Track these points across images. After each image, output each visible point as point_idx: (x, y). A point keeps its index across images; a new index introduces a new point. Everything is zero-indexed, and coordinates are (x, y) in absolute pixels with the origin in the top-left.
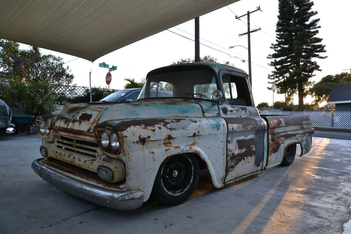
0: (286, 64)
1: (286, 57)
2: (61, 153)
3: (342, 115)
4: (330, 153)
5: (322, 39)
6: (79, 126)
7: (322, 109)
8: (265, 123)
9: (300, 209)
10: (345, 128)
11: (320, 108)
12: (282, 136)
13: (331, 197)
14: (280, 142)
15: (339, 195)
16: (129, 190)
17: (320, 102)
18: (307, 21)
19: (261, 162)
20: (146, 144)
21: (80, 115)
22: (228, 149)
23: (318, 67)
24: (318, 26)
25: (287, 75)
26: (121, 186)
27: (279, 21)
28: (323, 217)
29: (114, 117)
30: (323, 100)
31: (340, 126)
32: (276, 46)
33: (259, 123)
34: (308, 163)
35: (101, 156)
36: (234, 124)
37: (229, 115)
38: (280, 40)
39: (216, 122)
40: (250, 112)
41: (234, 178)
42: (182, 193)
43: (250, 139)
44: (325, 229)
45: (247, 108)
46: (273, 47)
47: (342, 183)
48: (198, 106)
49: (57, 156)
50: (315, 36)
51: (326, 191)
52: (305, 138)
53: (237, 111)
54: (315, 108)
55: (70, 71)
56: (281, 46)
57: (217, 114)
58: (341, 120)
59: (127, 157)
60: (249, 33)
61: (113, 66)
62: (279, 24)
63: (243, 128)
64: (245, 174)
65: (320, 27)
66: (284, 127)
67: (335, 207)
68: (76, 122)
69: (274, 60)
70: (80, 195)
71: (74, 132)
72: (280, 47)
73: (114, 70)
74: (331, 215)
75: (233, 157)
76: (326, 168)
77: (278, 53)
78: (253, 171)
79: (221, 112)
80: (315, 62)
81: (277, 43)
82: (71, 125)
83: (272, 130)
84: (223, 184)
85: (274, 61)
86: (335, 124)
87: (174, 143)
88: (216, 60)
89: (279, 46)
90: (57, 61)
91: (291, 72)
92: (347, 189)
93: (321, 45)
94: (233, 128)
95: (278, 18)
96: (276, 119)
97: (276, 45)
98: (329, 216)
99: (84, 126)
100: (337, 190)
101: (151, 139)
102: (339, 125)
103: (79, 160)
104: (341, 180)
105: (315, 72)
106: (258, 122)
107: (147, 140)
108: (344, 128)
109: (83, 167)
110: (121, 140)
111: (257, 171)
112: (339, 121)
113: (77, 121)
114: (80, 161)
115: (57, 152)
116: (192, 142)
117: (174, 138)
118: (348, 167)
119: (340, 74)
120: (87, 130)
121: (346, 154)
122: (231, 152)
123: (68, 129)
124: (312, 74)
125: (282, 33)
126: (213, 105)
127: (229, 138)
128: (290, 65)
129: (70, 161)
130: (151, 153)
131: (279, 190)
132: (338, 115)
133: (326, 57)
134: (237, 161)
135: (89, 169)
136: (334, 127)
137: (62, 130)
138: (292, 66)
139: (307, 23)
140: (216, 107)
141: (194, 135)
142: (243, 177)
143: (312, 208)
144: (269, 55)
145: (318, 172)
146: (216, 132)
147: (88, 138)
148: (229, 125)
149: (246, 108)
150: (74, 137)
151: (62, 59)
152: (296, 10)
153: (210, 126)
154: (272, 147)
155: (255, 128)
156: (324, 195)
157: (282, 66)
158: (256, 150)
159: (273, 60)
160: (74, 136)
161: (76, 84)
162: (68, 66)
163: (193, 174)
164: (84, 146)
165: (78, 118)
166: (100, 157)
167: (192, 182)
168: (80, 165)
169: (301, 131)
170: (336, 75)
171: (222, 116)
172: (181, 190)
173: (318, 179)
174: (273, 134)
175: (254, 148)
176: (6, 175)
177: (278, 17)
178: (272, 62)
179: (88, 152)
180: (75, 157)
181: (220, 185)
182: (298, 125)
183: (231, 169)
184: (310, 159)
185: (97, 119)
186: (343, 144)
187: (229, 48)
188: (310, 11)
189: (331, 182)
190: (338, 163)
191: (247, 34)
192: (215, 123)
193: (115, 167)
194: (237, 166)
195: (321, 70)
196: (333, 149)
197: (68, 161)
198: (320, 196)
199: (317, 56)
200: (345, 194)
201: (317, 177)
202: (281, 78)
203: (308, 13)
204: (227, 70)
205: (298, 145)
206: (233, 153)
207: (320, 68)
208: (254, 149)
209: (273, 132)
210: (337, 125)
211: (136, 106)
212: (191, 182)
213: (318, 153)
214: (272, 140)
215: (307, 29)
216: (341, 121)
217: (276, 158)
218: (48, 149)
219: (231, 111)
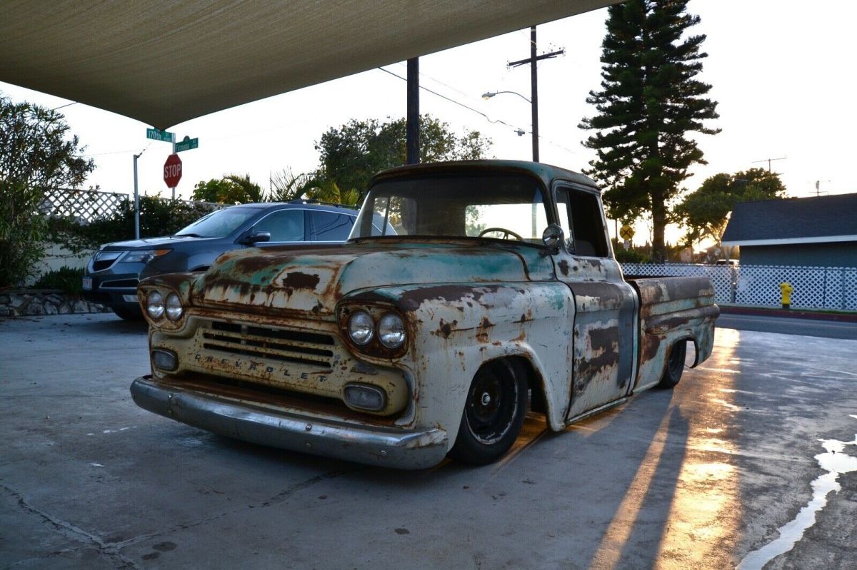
0: (625, 145)
1: (624, 127)
2: (223, 360)
3: (755, 275)
4: (746, 361)
5: (710, 87)
6: (288, 301)
7: (702, 257)
8: (634, 292)
9: (727, 463)
10: (761, 306)
11: (696, 256)
12: (664, 323)
13: (774, 442)
14: (660, 336)
15: (790, 438)
16: (420, 428)
17: (697, 240)
18: (677, 37)
19: (627, 378)
20: (450, 336)
21: (284, 276)
22: (575, 349)
23: (701, 154)
24: (700, 52)
25: (628, 172)
26: (399, 423)
27: (609, 33)
28: (772, 473)
29: (370, 282)
30: (703, 234)
31: (751, 302)
32: (601, 99)
33: (625, 294)
34: (708, 382)
35: (345, 363)
36: (584, 296)
37: (572, 278)
38: (611, 84)
39: (556, 292)
40: (606, 270)
41: (582, 411)
42: (498, 439)
43: (610, 328)
44: (782, 491)
45: (601, 261)
46: (594, 100)
47: (787, 419)
48: (516, 257)
49: (214, 368)
50: (692, 79)
51: (762, 433)
52: (703, 327)
53: (584, 267)
54: (684, 256)
55: (82, 150)
56: (613, 97)
57: (550, 274)
58: (752, 287)
59: (420, 362)
60: (534, 60)
61: (187, 138)
62: (608, 43)
63: (600, 304)
64: (599, 403)
65: (704, 55)
66: (667, 302)
67: (787, 458)
68: (275, 292)
69: (597, 134)
70: (308, 444)
71: (271, 314)
72: (611, 100)
73: (190, 148)
74: (786, 470)
75: (584, 365)
76: (749, 391)
77: (605, 116)
78: (614, 398)
79: (558, 269)
80: (694, 141)
81: (603, 90)
82: (260, 299)
83: (647, 308)
84: (563, 424)
85: (595, 137)
86: (738, 296)
87: (493, 336)
88: (446, 126)
89: (608, 98)
90: (48, 123)
91: (635, 165)
92: (801, 428)
93: (708, 101)
94: (584, 305)
95: (607, 27)
96: (653, 284)
97: (601, 94)
98: (783, 472)
99: (302, 301)
100: (782, 430)
101: (459, 326)
102: (748, 299)
103: (286, 374)
104: (784, 413)
105: (693, 167)
106: (623, 292)
107: (452, 329)
108: (759, 306)
109: (299, 388)
110: (412, 329)
111: (619, 398)
112: (749, 289)
113: (278, 289)
114: (289, 375)
115: (210, 359)
116: (518, 334)
117: (492, 325)
118: (791, 388)
119: (747, 172)
120: (311, 308)
121: (781, 364)
122: (580, 355)
123: (254, 305)
124: (685, 171)
125: (615, 65)
126: (543, 256)
127: (577, 326)
128: (634, 147)
129: (259, 376)
130: (458, 355)
131: (674, 433)
132: (747, 275)
133: (719, 131)
134: (590, 374)
135: (316, 392)
136: (737, 304)
137: (230, 308)
138: (638, 149)
139: (677, 43)
140: (548, 260)
141: (523, 320)
142: (595, 410)
143: (748, 461)
144: (584, 120)
145: (737, 399)
146: (556, 313)
147: (311, 326)
148: (578, 297)
149: (598, 261)
150: (273, 323)
151: (61, 117)
152: (650, 9)
153: (547, 299)
154: (645, 347)
155: (620, 304)
156: (761, 439)
157: (615, 148)
158: (619, 351)
159: (593, 133)
160: (271, 321)
161: (97, 187)
162: (75, 137)
163: (516, 400)
164: (295, 344)
165: (280, 282)
166: (344, 365)
167: (516, 417)
168: (289, 384)
169: (696, 313)
170: (738, 174)
171: (559, 279)
172: (494, 433)
173: (740, 412)
174: (649, 318)
175: (617, 347)
176: (47, 418)
177: (607, 23)
178: (591, 139)
179: (305, 356)
180: (272, 369)
181: (560, 425)
182: (691, 298)
183: (580, 392)
184: (711, 373)
185: (334, 286)
186: (769, 343)
187: (484, 96)
188: (682, 15)
189: (767, 417)
190: (768, 381)
191: (530, 64)
192: (554, 294)
193: (390, 383)
194: (589, 385)
195: (705, 163)
196: (750, 354)
197: (252, 376)
198: (755, 442)
199: (698, 127)
200: (799, 436)
201: (736, 408)
202: (612, 179)
203: (679, 18)
204: (565, 180)
205: (690, 345)
206: (584, 358)
207: (704, 158)
208: (616, 350)
209: (648, 314)
210: (743, 299)
211: (404, 258)
212: (513, 417)
213: (722, 362)
214: (647, 331)
215: (676, 60)
216: (752, 290)
217: (651, 371)
218: (179, 353)
219: (575, 269)
